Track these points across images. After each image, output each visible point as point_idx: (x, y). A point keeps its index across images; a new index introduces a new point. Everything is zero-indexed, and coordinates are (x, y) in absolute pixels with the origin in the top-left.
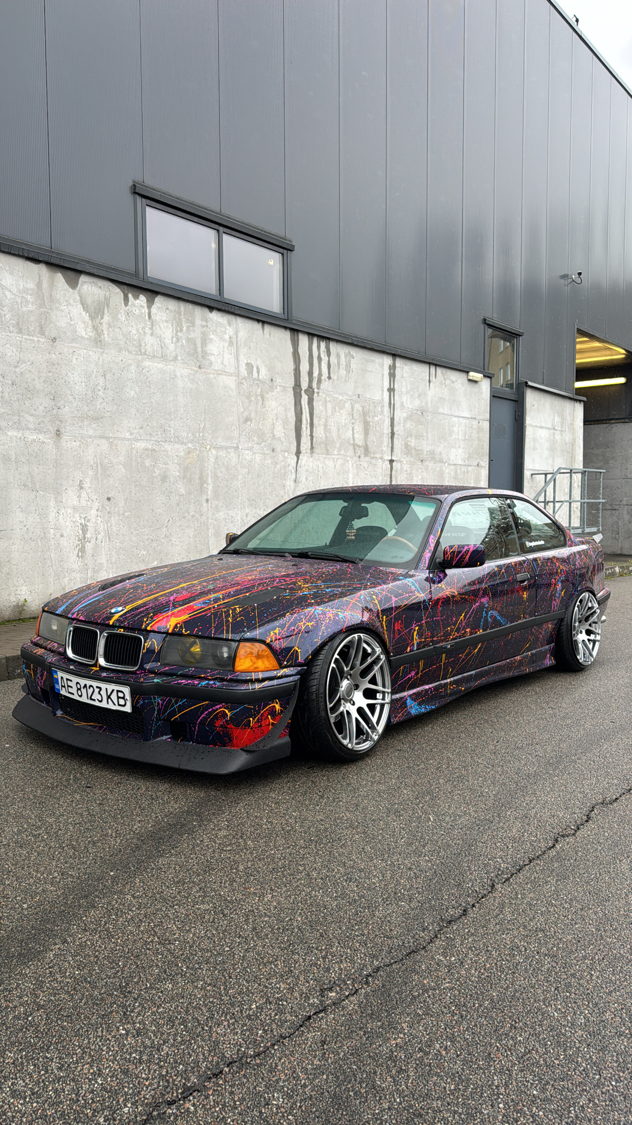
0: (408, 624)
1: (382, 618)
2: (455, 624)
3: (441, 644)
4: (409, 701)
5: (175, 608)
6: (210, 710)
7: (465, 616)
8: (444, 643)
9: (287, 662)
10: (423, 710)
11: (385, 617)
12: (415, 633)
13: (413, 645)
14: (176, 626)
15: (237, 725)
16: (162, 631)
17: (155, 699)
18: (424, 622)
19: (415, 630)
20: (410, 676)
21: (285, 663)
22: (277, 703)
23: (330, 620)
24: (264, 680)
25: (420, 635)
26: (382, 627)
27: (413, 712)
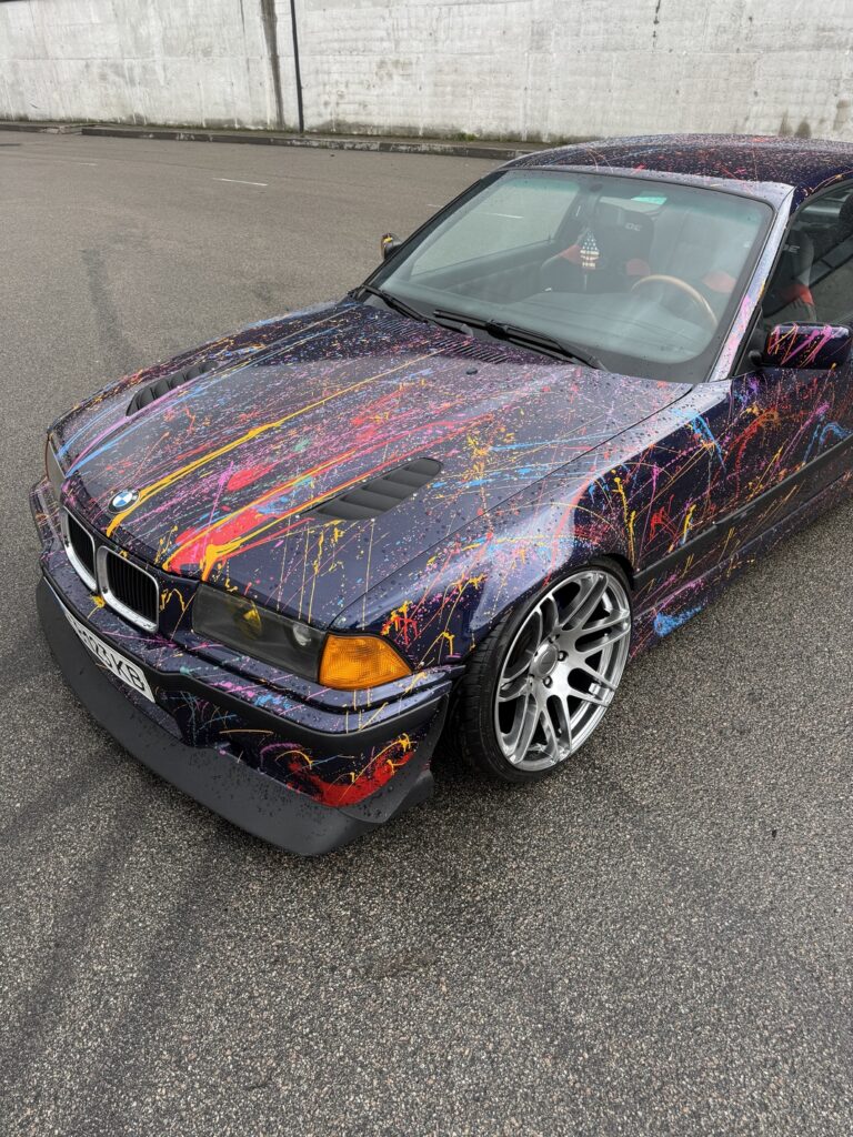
0: (677, 510)
1: (629, 517)
2: (761, 473)
3: (732, 515)
4: (659, 619)
5: (223, 513)
6: (278, 745)
7: (782, 454)
8: (738, 511)
9: (426, 661)
10: (681, 621)
11: (633, 513)
12: (688, 517)
13: (681, 538)
14: (214, 571)
15: (328, 780)
16: (191, 573)
17: (186, 696)
18: (708, 492)
19: (688, 512)
20: (666, 583)
21: (422, 663)
22: (403, 738)
23: (519, 564)
24: (377, 705)
25: (696, 516)
26: (626, 533)
27: (662, 632)
